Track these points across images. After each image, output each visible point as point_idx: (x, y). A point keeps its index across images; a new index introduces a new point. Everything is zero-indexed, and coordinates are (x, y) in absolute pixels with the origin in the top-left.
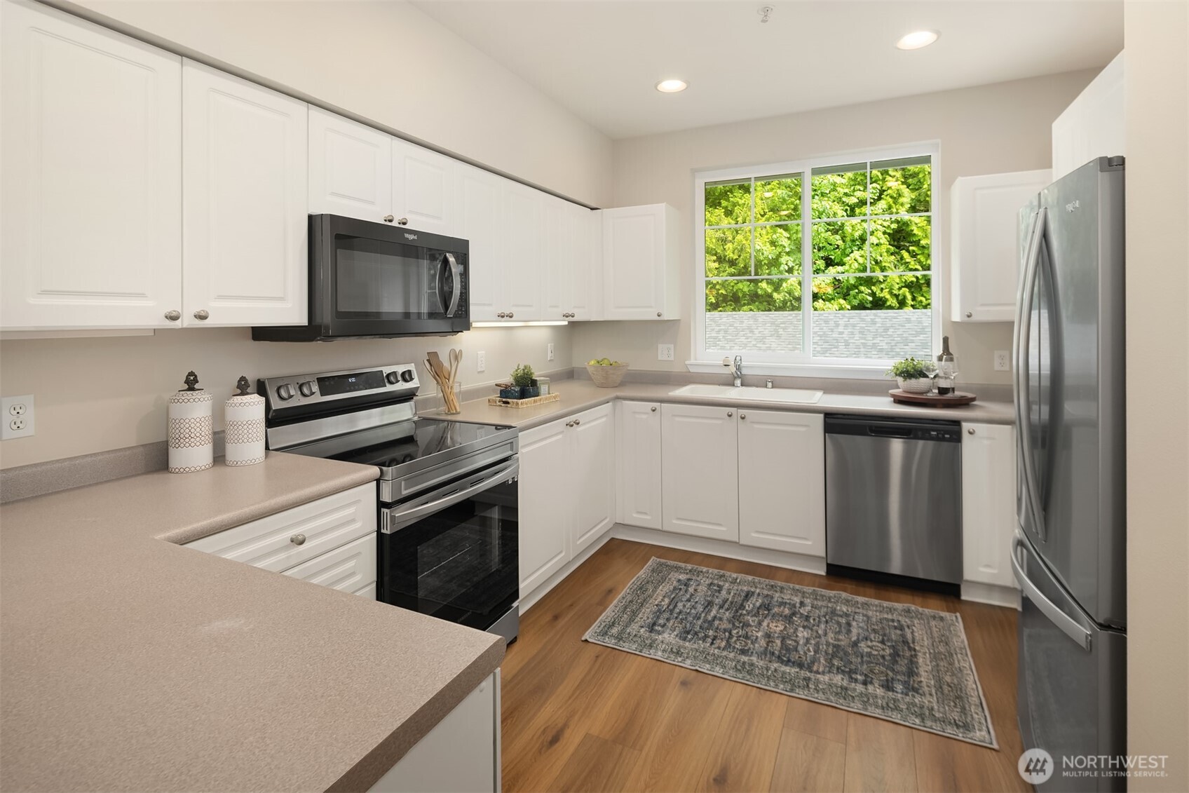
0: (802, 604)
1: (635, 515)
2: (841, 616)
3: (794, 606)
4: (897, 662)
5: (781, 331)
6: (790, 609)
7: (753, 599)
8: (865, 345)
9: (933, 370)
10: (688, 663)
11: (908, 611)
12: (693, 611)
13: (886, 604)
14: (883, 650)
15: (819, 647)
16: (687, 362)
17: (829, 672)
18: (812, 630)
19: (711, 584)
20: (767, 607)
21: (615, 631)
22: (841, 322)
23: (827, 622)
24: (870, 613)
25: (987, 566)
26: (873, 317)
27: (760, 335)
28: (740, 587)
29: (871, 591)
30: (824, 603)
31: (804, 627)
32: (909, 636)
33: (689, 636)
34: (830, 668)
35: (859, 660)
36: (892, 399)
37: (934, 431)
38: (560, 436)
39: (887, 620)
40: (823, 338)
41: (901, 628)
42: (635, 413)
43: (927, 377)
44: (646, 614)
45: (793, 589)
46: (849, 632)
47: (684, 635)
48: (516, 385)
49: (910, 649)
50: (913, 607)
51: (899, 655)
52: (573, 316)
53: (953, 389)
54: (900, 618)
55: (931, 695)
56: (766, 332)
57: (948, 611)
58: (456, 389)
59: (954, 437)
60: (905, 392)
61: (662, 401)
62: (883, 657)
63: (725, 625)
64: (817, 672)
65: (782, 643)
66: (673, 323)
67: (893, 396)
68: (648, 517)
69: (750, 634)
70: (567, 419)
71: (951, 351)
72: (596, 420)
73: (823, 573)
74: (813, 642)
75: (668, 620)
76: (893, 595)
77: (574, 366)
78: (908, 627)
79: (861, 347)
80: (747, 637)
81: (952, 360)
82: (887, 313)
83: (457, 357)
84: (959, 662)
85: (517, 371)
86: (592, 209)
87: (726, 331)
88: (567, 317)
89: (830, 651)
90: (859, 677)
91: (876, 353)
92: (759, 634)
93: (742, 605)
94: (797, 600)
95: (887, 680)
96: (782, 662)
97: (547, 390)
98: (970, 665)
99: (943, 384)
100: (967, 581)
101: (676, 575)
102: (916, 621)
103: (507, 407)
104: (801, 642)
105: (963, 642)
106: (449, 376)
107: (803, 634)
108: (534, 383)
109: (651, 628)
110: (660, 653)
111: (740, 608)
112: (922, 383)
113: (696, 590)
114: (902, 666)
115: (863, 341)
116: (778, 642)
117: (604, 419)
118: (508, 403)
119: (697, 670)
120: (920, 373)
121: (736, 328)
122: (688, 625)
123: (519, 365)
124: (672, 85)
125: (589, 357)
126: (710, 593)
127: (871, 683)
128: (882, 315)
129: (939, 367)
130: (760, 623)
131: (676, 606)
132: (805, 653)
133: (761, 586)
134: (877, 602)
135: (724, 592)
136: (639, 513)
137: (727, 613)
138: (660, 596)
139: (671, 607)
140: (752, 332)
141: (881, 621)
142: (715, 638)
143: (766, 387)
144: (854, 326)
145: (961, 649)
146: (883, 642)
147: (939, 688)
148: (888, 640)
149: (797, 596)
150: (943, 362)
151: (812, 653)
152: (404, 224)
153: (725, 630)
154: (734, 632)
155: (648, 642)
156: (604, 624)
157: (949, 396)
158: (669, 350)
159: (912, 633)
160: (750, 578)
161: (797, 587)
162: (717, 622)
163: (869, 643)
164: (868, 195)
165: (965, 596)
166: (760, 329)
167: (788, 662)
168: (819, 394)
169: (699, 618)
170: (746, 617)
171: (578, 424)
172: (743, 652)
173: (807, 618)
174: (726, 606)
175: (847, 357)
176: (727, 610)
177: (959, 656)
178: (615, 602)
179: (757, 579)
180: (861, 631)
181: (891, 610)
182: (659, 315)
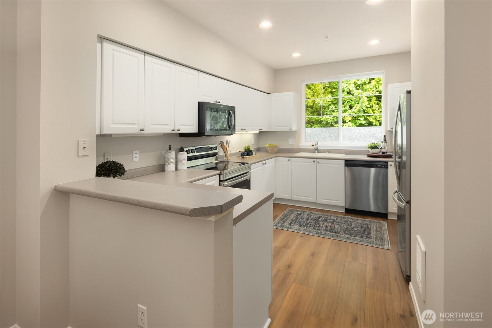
0: (337, 219)
1: (282, 195)
2: (349, 222)
3: (334, 220)
4: (365, 232)
5: (332, 135)
6: (333, 220)
7: (322, 218)
9: (380, 146)
10: (302, 232)
11: (370, 221)
12: (303, 221)
13: (363, 219)
14: (361, 230)
15: (341, 229)
16: (299, 145)
17: (344, 234)
18: (340, 225)
19: (308, 214)
20: (326, 220)
21: (279, 225)
23: (344, 223)
24: (358, 221)
26: (369, 129)
27: (324, 137)
28: (317, 215)
29: (360, 216)
30: (344, 219)
31: (337, 224)
32: (369, 226)
33: (302, 226)
34: (345, 233)
35: (353, 232)
36: (367, 156)
37: (379, 165)
39: (363, 223)
41: (367, 225)
42: (282, 161)
43: (378, 148)
44: (288, 221)
45: (334, 216)
46: (351, 225)
47: (300, 226)
48: (246, 152)
49: (369, 229)
50: (372, 220)
51: (365, 231)
52: (262, 130)
53: (387, 152)
54: (367, 223)
55: (374, 239)
57: (383, 221)
58: (229, 153)
59: (386, 167)
60: (371, 153)
61: (291, 157)
62: (361, 231)
63: (313, 224)
64: (341, 234)
65: (330, 228)
66: (295, 132)
67: (367, 155)
68: (287, 196)
69: (320, 226)
70: (262, 162)
71: (386, 140)
72: (270, 163)
73: (344, 212)
74: (340, 228)
75: (295, 223)
76: (366, 217)
77: (260, 147)
78: (370, 225)
80: (319, 226)
81: (386, 143)
83: (228, 143)
84: (384, 232)
86: (268, 94)
87: (310, 136)
88: (259, 130)
89: (345, 230)
90: (353, 235)
92: (323, 226)
93: (318, 219)
94: (335, 218)
95: (361, 236)
96: (330, 232)
97: (255, 153)
98: (387, 233)
99: (383, 150)
100: (390, 212)
101: (297, 212)
102: (372, 223)
103: (244, 158)
104: (336, 228)
105: (386, 228)
106: (227, 148)
107: (336, 226)
108: (251, 151)
109: (290, 224)
110: (293, 230)
111: (317, 220)
112: (377, 150)
113: (303, 216)
114: (366, 233)
115: (365, 139)
116: (329, 228)
117: (273, 163)
119: (305, 234)
120: (376, 147)
121: (314, 134)
122: (301, 224)
123: (246, 146)
124: (296, 55)
125: (266, 144)
126: (308, 216)
127: (356, 236)
128: (373, 128)
129: (382, 145)
130: (323, 224)
131: (297, 219)
132: (337, 230)
133: (324, 215)
134: (361, 219)
135: (312, 217)
136: (283, 194)
137: (313, 221)
138: (292, 217)
139: (296, 220)
140: (320, 136)
141: (361, 223)
142: (310, 227)
143: (326, 153)
145: (385, 229)
146: (361, 228)
147: (377, 237)
148: (363, 227)
149: (335, 217)
150: (383, 144)
151: (339, 230)
152: (219, 103)
153: (313, 225)
154: (316, 225)
155: (290, 227)
156: (275, 224)
157: (385, 154)
158: (293, 141)
159: (371, 226)
160: (320, 213)
161: (336, 215)
162: (310, 223)
163: (357, 228)
165: (389, 218)
166: (324, 135)
167: (332, 232)
168: (344, 155)
169: (305, 222)
170: (319, 222)
171: (266, 164)
172: (318, 230)
173: (338, 222)
174: (313, 219)
176: (313, 220)
177: (384, 231)
178: (278, 218)
179: (322, 213)
180: (355, 225)
181: (365, 221)
182: (290, 129)
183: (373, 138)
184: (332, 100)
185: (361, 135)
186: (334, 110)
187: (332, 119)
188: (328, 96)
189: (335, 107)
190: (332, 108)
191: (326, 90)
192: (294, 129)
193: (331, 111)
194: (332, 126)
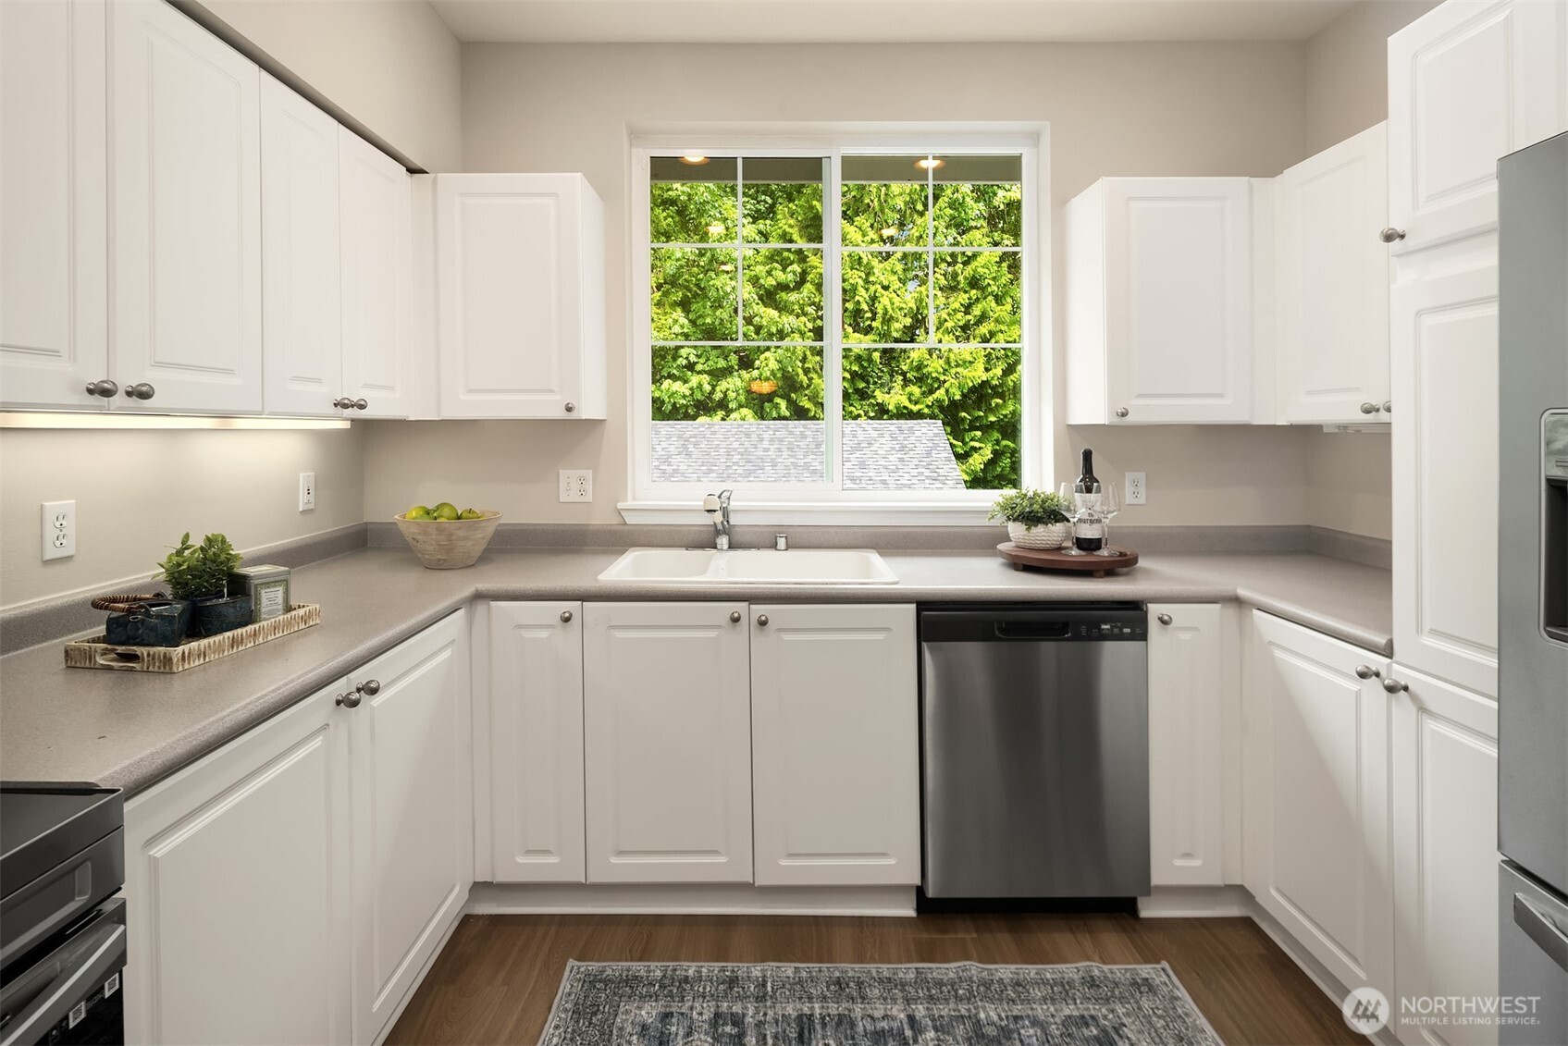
1: (522, 860)
5: (691, 448)
8: (795, 465)
11: (1093, 983)
16: (620, 505)
19: (717, 1015)
22: (766, 436)
25: (1187, 855)
27: (663, 453)
29: (1007, 940)
36: (1005, 563)
38: (317, 742)
40: (745, 457)
41: (1106, 1038)
42: (519, 627)
48: (177, 597)
52: (362, 407)
53: (1104, 541)
54: (1093, 1012)
56: (672, 448)
59: (1136, 629)
60: (1023, 548)
61: (583, 597)
66: (594, 426)
67: (1003, 555)
68: (554, 860)
70: (340, 688)
73: (911, 912)
76: (1043, 939)
77: (366, 518)
78: (1118, 1032)
79: (791, 467)
82: (818, 425)
85: (179, 553)
86: (412, 171)
88: (345, 406)
91: (808, 475)
97: (280, 599)
99: (1091, 532)
100: (1157, 888)
101: (634, 1009)
102: (1119, 1009)
103: (131, 670)
108: (240, 586)
115: (793, 460)
117: (446, 654)
118: (133, 658)
123: (187, 536)
128: (812, 426)
135: (751, 1040)
136: (530, 852)
141: (1067, 1028)
144: (781, 441)
150: (1086, 495)
157: (1099, 553)
158: (582, 480)
160: (789, 969)
164: (788, 277)
165: (1148, 910)
166: (664, 444)
171: (374, 692)
175: (775, 481)
179: (803, 970)
182: (569, 409)
183: (814, 457)
184: (686, 330)
185: (780, 446)
186: (695, 363)
187: (688, 394)
188: (675, 315)
189: (695, 353)
190: (687, 358)
191: (666, 294)
192: (587, 411)
193: (684, 367)
194: (687, 417)
